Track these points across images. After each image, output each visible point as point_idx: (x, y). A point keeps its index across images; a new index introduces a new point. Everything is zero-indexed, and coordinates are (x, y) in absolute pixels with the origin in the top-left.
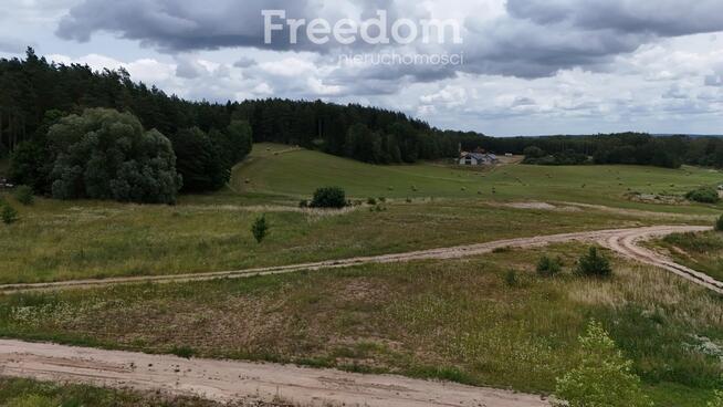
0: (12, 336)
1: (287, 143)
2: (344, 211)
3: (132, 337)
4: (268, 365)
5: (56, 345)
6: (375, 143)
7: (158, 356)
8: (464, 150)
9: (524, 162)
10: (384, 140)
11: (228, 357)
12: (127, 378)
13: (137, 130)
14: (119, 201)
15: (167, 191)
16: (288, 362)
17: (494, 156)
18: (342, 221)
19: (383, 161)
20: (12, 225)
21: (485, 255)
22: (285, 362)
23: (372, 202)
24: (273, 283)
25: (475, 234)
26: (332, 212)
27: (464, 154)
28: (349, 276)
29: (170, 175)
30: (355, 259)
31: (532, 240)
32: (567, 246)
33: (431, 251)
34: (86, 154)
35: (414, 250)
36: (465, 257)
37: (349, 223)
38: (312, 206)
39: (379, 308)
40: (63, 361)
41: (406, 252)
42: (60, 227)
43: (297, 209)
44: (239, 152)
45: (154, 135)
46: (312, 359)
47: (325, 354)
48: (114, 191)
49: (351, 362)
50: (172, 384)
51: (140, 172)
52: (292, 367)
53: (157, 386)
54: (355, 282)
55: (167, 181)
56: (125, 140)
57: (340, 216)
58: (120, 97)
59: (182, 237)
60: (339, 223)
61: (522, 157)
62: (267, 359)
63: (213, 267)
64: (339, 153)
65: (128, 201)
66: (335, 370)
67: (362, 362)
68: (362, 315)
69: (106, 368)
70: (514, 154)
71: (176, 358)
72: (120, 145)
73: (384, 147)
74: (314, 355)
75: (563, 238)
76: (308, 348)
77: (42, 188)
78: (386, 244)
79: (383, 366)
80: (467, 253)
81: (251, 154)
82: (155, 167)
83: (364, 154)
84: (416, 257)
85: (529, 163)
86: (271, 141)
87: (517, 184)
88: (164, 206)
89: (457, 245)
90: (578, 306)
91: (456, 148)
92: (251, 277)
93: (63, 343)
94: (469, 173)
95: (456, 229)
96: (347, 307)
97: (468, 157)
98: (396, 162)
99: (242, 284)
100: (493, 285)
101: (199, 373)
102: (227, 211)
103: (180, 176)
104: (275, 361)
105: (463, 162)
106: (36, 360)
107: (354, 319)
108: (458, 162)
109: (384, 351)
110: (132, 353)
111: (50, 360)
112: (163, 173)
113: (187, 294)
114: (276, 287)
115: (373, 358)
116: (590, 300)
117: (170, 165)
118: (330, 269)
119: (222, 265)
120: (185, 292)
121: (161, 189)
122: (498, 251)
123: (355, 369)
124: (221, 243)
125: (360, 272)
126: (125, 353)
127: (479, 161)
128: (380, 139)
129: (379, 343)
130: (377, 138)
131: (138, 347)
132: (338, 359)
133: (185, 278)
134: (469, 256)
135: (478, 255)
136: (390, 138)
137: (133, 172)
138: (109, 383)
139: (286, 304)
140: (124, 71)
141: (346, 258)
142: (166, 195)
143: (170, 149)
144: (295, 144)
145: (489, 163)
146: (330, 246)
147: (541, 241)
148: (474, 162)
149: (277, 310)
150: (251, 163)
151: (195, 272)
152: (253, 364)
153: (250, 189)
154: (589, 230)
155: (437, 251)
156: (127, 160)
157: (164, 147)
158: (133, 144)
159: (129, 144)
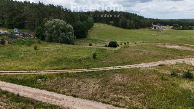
0: (37, 88)
1: (103, 23)
2: (117, 48)
3: (63, 90)
4: (95, 102)
5: (46, 91)
6: (127, 23)
7: (69, 96)
8: (154, 24)
9: (172, 29)
10: (130, 22)
11: (85, 98)
12: (61, 102)
13: (65, 24)
14: (61, 43)
15: (72, 41)
16: (100, 101)
17: (163, 27)
18: (116, 52)
19: (130, 28)
20: (37, 51)
21: (156, 66)
22: (99, 101)
23: (125, 44)
24: (97, 74)
25: (154, 58)
26: (114, 49)
27: (154, 26)
28: (117, 73)
29: (73, 36)
30: (119, 66)
31: (171, 61)
32: (181, 64)
33: (140, 64)
34: (53, 30)
35: (136, 64)
36: (150, 67)
37: (118, 53)
38: (109, 46)
39: (124, 85)
40: (48, 96)
41: (133, 64)
42: (47, 52)
43: (104, 48)
44: (90, 26)
45: (69, 26)
46: (105, 101)
47: (109, 100)
48: (59, 40)
49: (115, 103)
50: (72, 106)
51: (66, 36)
52: (100, 103)
53: (69, 106)
54: (118, 75)
55: (72, 38)
56: (62, 27)
57: (116, 50)
58: (61, 14)
59: (75, 57)
60: (115, 53)
61: (172, 27)
62: (94, 100)
63: (82, 67)
64: (117, 26)
65: (62, 43)
66: (111, 105)
67: (118, 103)
68: (119, 87)
69: (57, 99)
70: (169, 26)
71: (73, 97)
72: (61, 28)
73: (130, 24)
74: (106, 99)
75: (180, 61)
76: (105, 97)
77: (43, 39)
78: (127, 61)
79: (124, 105)
80: (151, 66)
81: (93, 26)
82: (69, 34)
83: (124, 26)
84: (136, 67)
85: (174, 29)
86: (99, 22)
87: (169, 36)
88: (71, 45)
89: (148, 62)
90: (182, 89)
91: (151, 24)
92: (91, 72)
93: (48, 91)
94: (155, 32)
95: (148, 56)
96: (116, 84)
97: (155, 27)
98: (133, 28)
99: (89, 74)
100: (157, 79)
101: (78, 103)
102: (86, 47)
103: (75, 37)
104: (96, 101)
105: (153, 28)
106: (42, 95)
107: (117, 88)
108: (152, 28)
109: (124, 100)
110: (63, 95)
111: (45, 95)
112: (71, 36)
113: (76, 76)
114: (97, 75)
115: (121, 102)
116: (185, 88)
117: (73, 34)
118: (112, 70)
119: (85, 67)
120: (75, 76)
121: (71, 40)
122: (160, 65)
123: (116, 106)
124: (85, 59)
125: (120, 71)
126: (61, 95)
127: (158, 28)
128: (129, 22)
129: (123, 97)
130: (128, 21)
131: (64, 93)
132: (112, 102)
133: (76, 71)
134: (151, 67)
135: (154, 67)
136: (132, 21)
137: (64, 36)
138: (58, 104)
139: (100, 81)
140: (62, 6)
141: (116, 66)
142: (72, 42)
143: (73, 30)
144: (105, 23)
145: (161, 29)
146: (112, 61)
147: (173, 62)
148: (157, 28)
149: (98, 83)
150: (93, 29)
151: (78, 69)
152: (91, 101)
153: (92, 37)
154: (190, 57)
155: (142, 64)
156: (62, 32)
157: (71, 29)
158: (64, 28)
159: (63, 28)
